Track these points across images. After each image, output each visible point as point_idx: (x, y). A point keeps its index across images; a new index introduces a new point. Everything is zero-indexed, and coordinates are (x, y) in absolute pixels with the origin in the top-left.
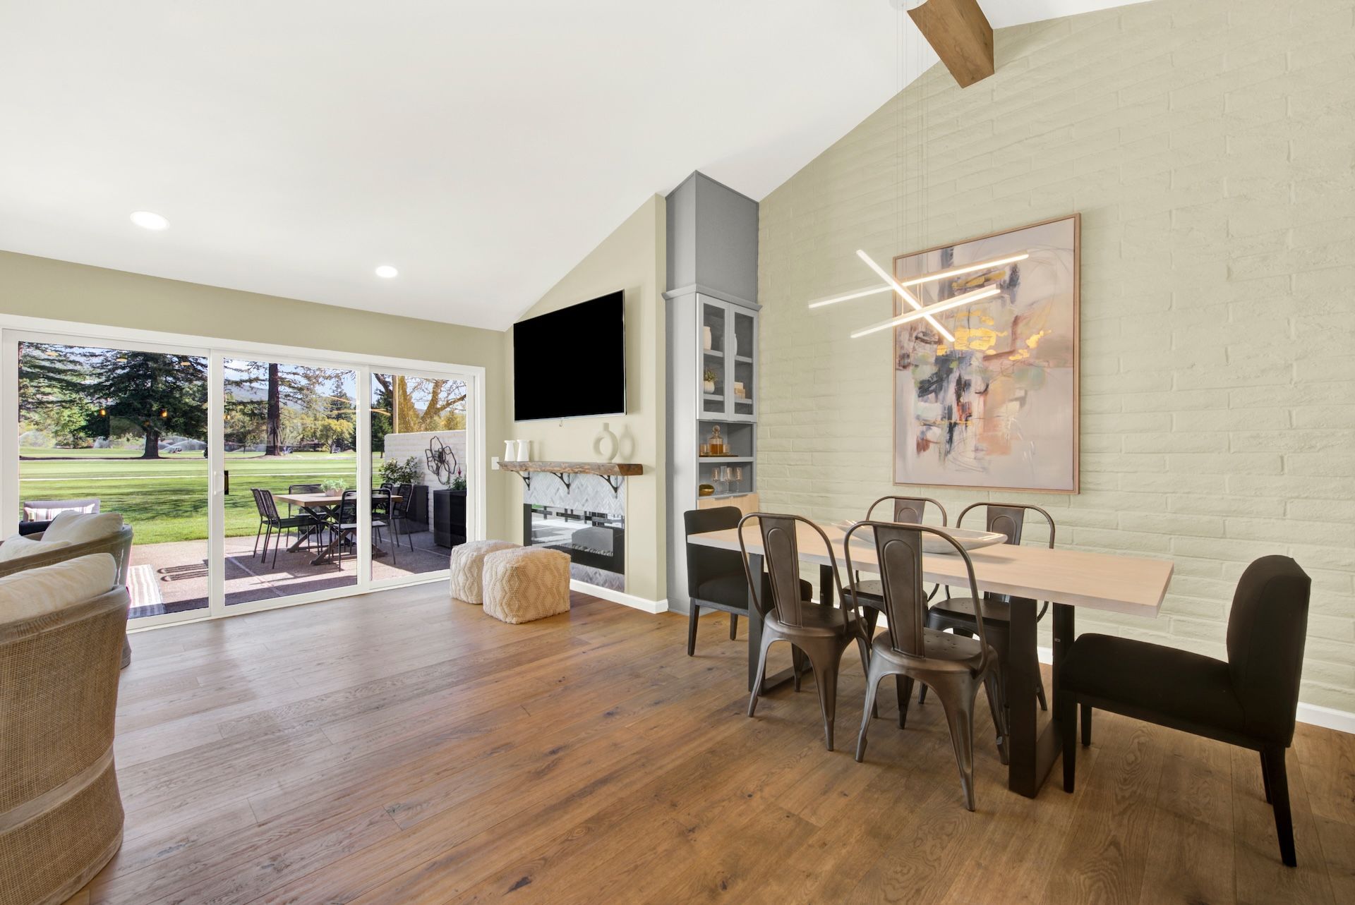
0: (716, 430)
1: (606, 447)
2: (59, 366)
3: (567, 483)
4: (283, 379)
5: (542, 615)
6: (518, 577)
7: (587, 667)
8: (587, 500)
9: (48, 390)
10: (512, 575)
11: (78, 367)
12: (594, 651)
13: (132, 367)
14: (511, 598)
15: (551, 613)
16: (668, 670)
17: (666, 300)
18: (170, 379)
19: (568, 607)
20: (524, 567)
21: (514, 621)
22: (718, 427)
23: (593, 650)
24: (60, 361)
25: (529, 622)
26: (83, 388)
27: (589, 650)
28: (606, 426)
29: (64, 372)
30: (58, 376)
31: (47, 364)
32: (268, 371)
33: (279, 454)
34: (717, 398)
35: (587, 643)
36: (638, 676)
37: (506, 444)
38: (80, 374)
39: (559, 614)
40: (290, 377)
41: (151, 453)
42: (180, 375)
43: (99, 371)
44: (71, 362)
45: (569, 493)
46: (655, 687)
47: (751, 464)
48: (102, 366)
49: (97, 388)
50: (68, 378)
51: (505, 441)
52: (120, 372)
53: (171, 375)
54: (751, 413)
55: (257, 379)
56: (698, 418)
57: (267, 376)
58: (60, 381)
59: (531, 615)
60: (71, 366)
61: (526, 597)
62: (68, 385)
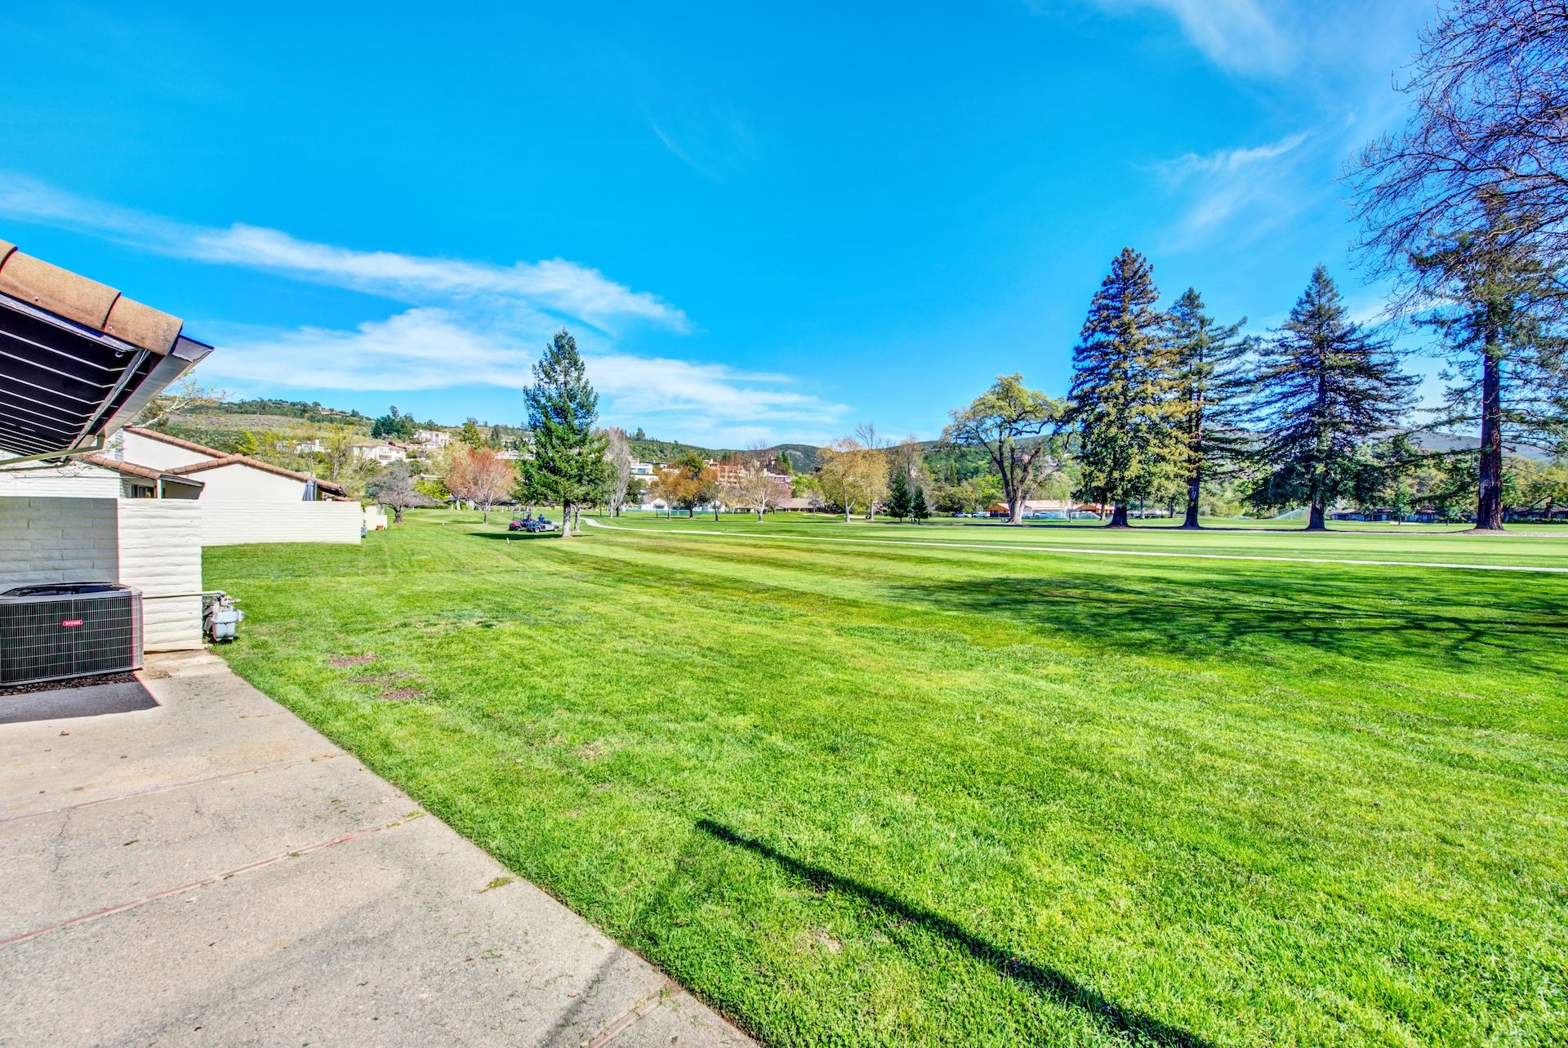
2: (1229, 435)
9: (1220, 461)
11: (1246, 435)
13: (1297, 427)
18: (1339, 434)
26: (1250, 456)
29: (1235, 441)
30: (1228, 446)
33: (1500, 528)
38: (1245, 441)
40: (1524, 407)
41: (1317, 523)
42: (1349, 427)
43: (1264, 435)
44: (1240, 430)
48: (1268, 430)
49: (1263, 455)
50: (1237, 447)
52: (1284, 433)
53: (1340, 431)
55: (1462, 418)
57: (1480, 412)
58: (1231, 450)
60: (1239, 434)
62: (1237, 455)
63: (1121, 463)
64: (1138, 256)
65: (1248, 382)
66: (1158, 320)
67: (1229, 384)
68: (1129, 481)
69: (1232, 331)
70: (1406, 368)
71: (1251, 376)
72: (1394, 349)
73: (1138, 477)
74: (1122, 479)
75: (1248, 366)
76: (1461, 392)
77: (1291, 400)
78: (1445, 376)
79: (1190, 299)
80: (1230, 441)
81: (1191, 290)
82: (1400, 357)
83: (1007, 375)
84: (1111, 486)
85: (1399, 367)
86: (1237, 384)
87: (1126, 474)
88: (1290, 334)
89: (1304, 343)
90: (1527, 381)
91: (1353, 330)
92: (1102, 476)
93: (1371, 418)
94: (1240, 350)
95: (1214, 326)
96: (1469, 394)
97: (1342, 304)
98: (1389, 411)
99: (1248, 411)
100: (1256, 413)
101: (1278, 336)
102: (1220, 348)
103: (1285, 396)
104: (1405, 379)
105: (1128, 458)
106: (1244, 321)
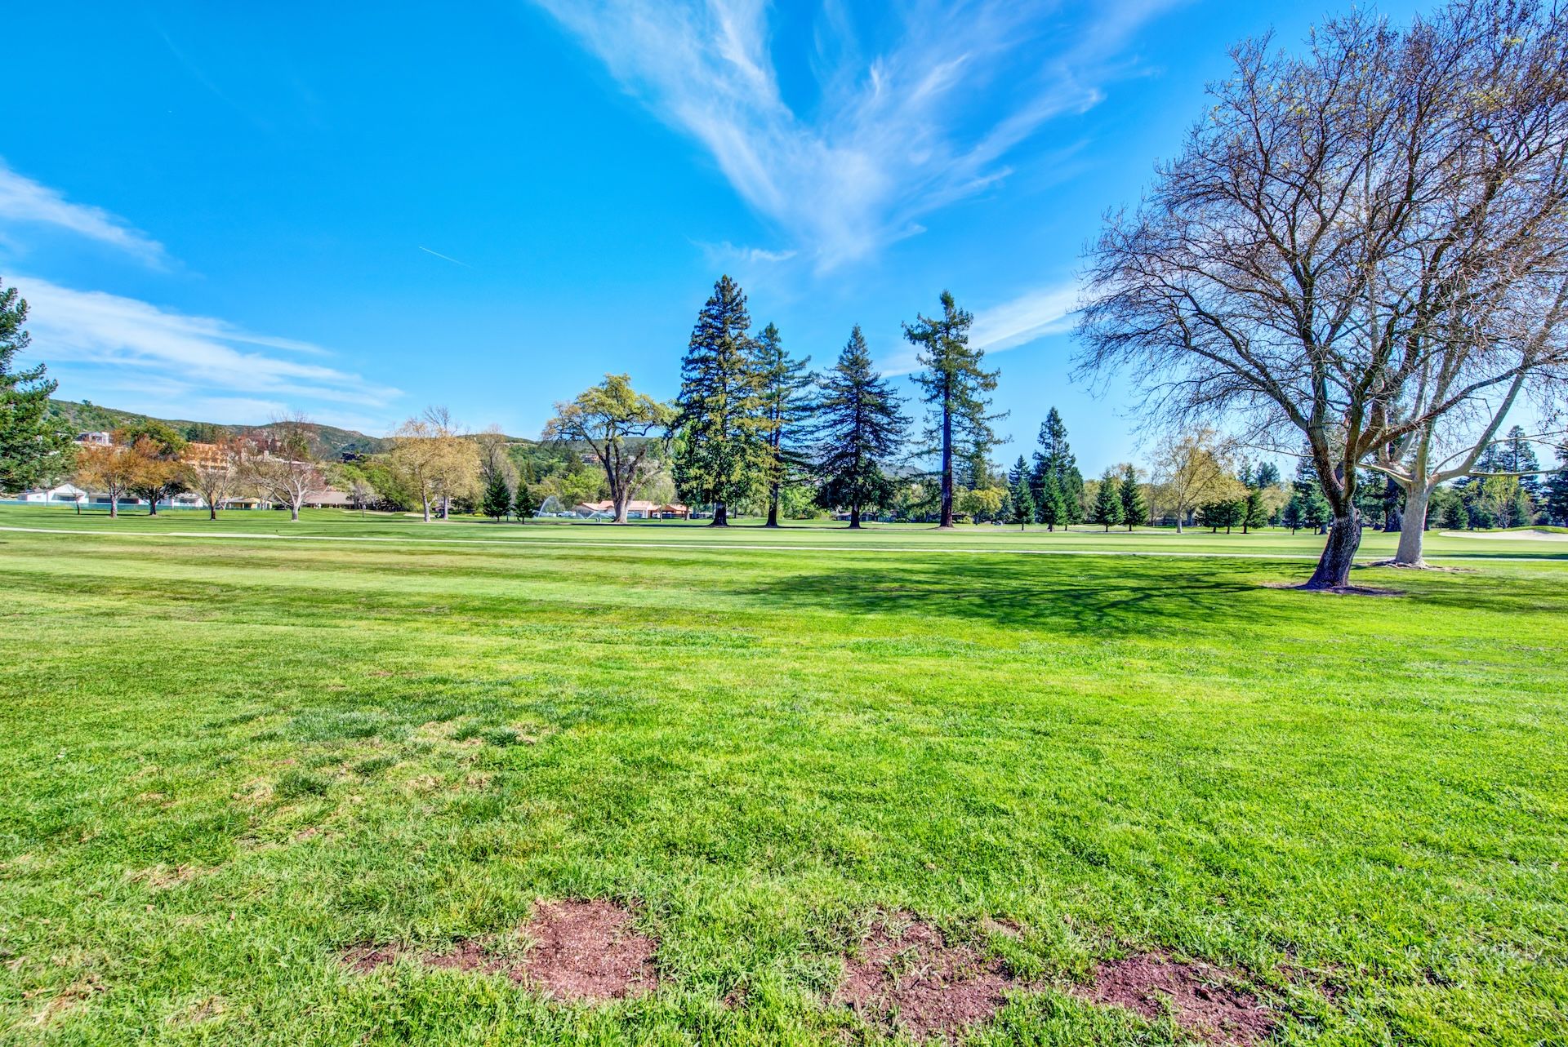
4: (954, 447)
9: (792, 471)
11: (810, 452)
13: (843, 447)
18: (868, 455)
26: (811, 468)
30: (798, 460)
33: (951, 525)
40: (961, 446)
41: (854, 524)
43: (822, 453)
50: (803, 460)
52: (835, 452)
55: (934, 450)
58: (799, 463)
60: (806, 451)
62: (804, 467)
63: (727, 469)
64: (735, 285)
65: (812, 409)
66: (749, 345)
67: (797, 409)
68: (732, 485)
69: (801, 366)
70: (903, 411)
71: (814, 404)
72: (898, 396)
73: (739, 482)
74: (727, 483)
75: (813, 396)
76: (931, 432)
77: (839, 427)
78: (926, 420)
79: (771, 332)
80: (800, 456)
81: (771, 325)
82: (901, 403)
83: (616, 374)
84: (718, 488)
85: (900, 409)
86: (804, 409)
87: (731, 478)
88: (839, 374)
89: (847, 383)
90: (964, 429)
91: (876, 379)
93: (886, 445)
94: (805, 382)
95: (788, 359)
96: (935, 434)
97: (869, 358)
98: (895, 441)
99: (812, 432)
100: (816, 435)
101: (831, 375)
102: (792, 378)
103: (835, 423)
104: (904, 419)
105: (731, 465)
106: (809, 358)
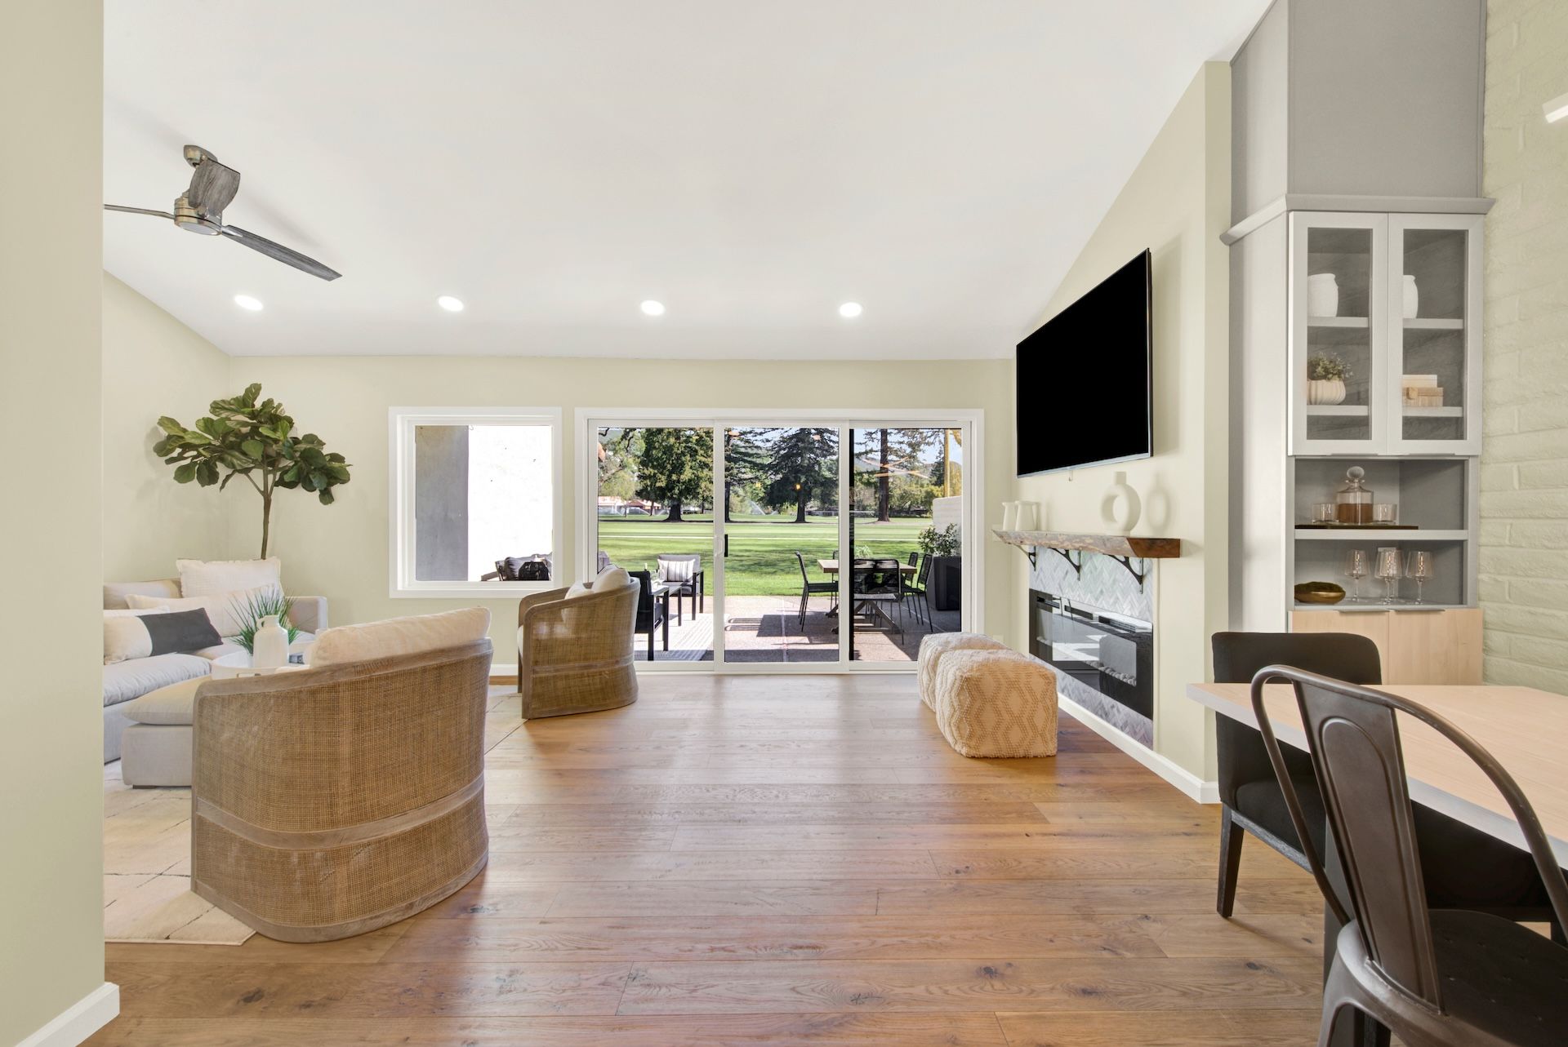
0: (1355, 476)
1: (1121, 510)
2: (749, 451)
3: (1077, 564)
4: (890, 448)
5: (1005, 753)
6: (970, 692)
7: (1014, 864)
8: (1102, 592)
9: (743, 470)
10: (961, 688)
11: (759, 452)
12: (1046, 838)
13: (789, 448)
14: (961, 720)
15: (1021, 753)
16: (1152, 929)
17: (1230, 245)
18: (812, 455)
19: (1052, 748)
20: (979, 680)
21: (964, 751)
22: (1360, 470)
23: (1045, 834)
24: (750, 447)
25: (985, 758)
26: (761, 467)
27: (1037, 834)
28: (1121, 478)
29: (752, 455)
30: (749, 459)
31: (743, 450)
32: (880, 443)
33: (888, 521)
34: (1357, 411)
35: (1044, 821)
36: (1088, 917)
37: (1004, 508)
38: (759, 456)
39: (1035, 757)
40: (896, 446)
41: (800, 519)
42: (818, 452)
43: (771, 453)
45: (1079, 579)
46: (1106, 955)
47: (1460, 544)
48: (773, 449)
49: (770, 466)
50: (754, 460)
51: (1003, 504)
52: (782, 452)
53: (813, 453)
54: (1460, 435)
55: (871, 451)
56: (1290, 453)
57: (879, 447)
58: (750, 462)
59: (987, 749)
60: (755, 451)
61: (980, 722)
62: (754, 466)
63: (678, 468)
68: (683, 483)
73: (690, 480)
74: (678, 481)
80: (749, 455)
84: (670, 486)
87: (682, 477)
92: (663, 478)
93: (829, 446)
100: (765, 436)
105: (683, 465)
